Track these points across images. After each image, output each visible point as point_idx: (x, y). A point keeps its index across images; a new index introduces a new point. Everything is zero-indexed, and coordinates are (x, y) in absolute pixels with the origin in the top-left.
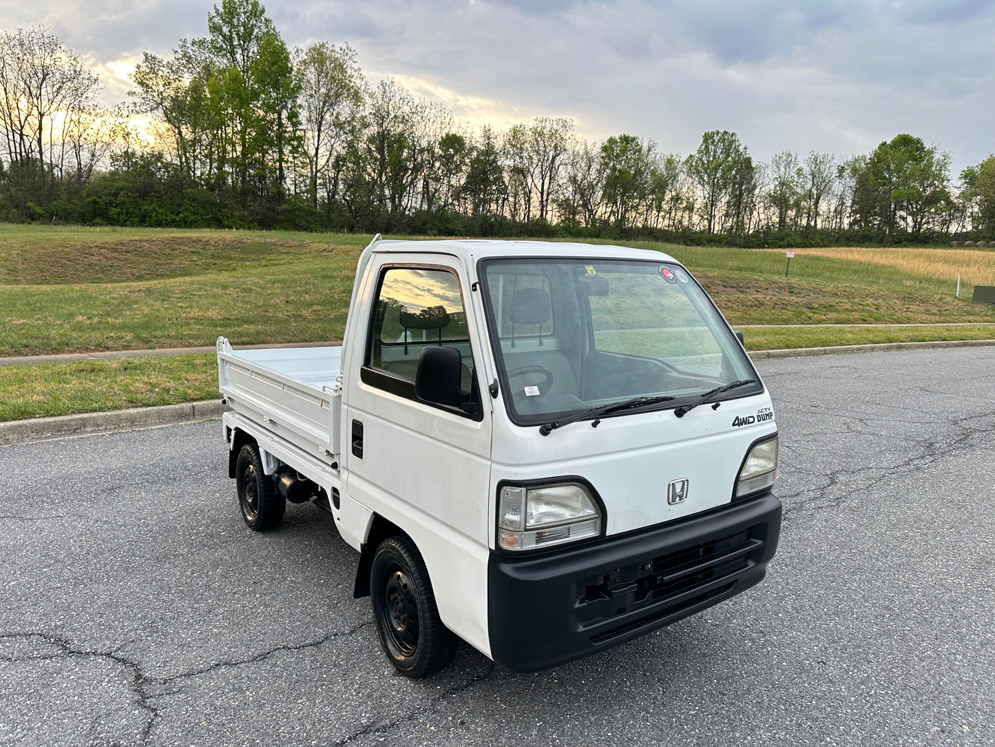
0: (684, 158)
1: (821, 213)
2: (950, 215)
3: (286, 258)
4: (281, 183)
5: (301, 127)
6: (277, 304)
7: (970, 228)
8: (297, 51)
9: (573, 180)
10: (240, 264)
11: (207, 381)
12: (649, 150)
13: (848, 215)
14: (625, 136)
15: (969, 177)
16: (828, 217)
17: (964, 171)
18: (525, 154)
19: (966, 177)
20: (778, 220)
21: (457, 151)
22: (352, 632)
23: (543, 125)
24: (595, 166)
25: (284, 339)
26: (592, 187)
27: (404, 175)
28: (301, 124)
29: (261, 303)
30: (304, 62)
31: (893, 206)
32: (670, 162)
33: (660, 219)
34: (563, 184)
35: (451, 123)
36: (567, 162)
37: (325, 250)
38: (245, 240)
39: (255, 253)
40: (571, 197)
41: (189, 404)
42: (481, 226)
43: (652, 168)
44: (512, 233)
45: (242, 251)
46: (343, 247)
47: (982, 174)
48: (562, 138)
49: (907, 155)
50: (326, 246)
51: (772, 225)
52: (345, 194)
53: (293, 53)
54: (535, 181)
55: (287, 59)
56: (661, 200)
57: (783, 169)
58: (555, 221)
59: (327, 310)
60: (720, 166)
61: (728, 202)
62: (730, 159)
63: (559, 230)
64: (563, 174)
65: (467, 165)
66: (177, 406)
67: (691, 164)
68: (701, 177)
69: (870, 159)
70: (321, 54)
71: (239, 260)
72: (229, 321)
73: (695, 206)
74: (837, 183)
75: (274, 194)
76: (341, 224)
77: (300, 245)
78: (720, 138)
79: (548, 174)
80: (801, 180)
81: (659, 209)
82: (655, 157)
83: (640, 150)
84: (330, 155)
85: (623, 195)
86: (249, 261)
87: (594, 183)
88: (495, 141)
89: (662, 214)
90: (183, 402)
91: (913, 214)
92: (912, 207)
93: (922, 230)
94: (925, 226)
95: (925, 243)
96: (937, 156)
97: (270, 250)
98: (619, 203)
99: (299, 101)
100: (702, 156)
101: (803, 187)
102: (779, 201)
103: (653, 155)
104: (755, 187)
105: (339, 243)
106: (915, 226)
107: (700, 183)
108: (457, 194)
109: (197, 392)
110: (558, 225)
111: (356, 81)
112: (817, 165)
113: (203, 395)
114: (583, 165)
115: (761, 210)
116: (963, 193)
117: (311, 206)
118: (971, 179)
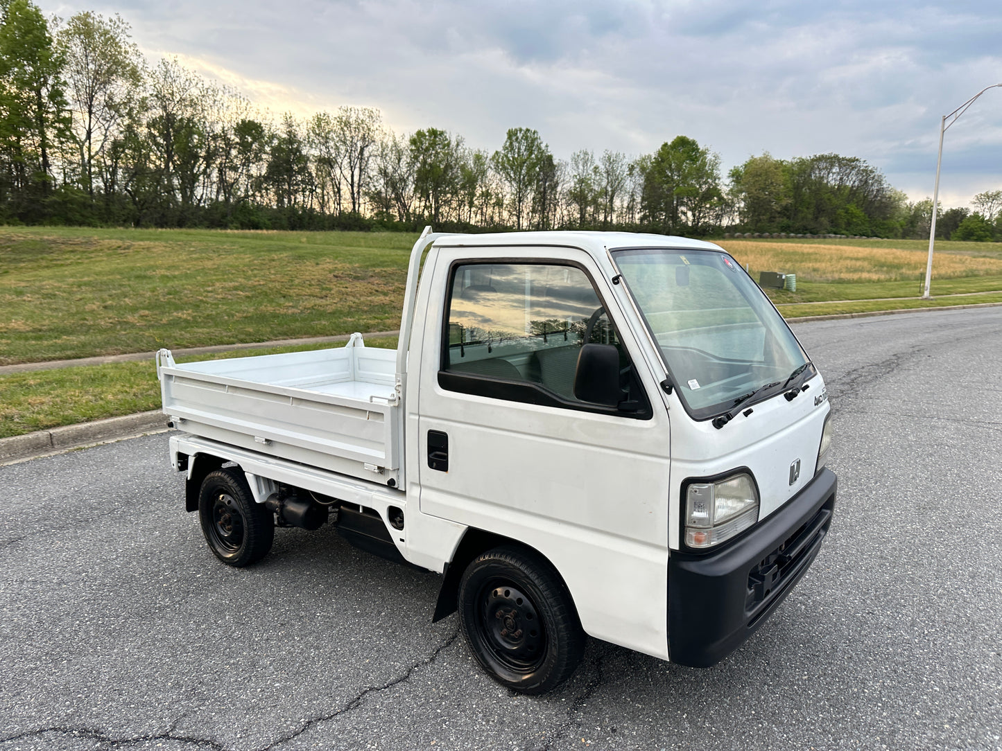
0: (491, 154)
1: (616, 209)
2: (722, 210)
3: (72, 257)
4: (45, 171)
5: (68, 108)
6: (94, 310)
7: (737, 221)
8: (55, 19)
9: (384, 173)
10: (12, 265)
11: (55, 404)
12: (458, 145)
13: (639, 211)
14: (433, 129)
15: (736, 175)
16: (622, 213)
17: (731, 170)
18: (331, 144)
19: (733, 176)
20: (579, 216)
21: (255, 140)
22: (432, 660)
23: (349, 114)
24: (405, 160)
25: (116, 350)
26: (403, 180)
27: (195, 163)
28: (67, 104)
29: (74, 310)
30: (67, 33)
31: (675, 202)
32: (478, 158)
33: (473, 215)
34: (374, 176)
35: (248, 109)
36: (376, 153)
37: (119, 247)
38: (15, 238)
39: (30, 253)
40: (383, 190)
41: (46, 433)
42: (289, 218)
43: (462, 163)
44: (324, 227)
45: (13, 251)
46: (142, 243)
47: (746, 173)
48: (369, 129)
49: (685, 155)
50: (120, 243)
51: (574, 221)
52: (127, 185)
53: (51, 21)
54: (343, 172)
55: (44, 27)
56: (472, 195)
57: (581, 167)
58: (368, 216)
59: (156, 315)
60: (524, 163)
61: (534, 199)
62: (533, 156)
63: (374, 224)
64: (373, 166)
65: (268, 154)
66: (31, 436)
67: (498, 160)
68: (508, 174)
69: (655, 158)
70: (86, 24)
71: (10, 262)
72: (40, 333)
73: (505, 201)
74: (628, 181)
75: (37, 184)
76: (124, 218)
77: (87, 242)
78: (523, 136)
79: (358, 166)
80: (598, 178)
81: (471, 204)
82: (464, 152)
83: (448, 145)
84: (105, 140)
85: (435, 190)
86: (24, 262)
87: (406, 176)
88: (297, 129)
89: (473, 209)
90: (35, 430)
91: (692, 210)
92: (691, 203)
93: (700, 224)
94: (703, 220)
95: (704, 235)
96: (709, 157)
97: (50, 248)
98: (431, 197)
99: (62, 78)
100: (508, 152)
101: (599, 185)
102: (579, 197)
103: (462, 150)
104: (557, 184)
105: (134, 238)
106: (694, 220)
107: (507, 179)
108: (258, 184)
109: (51, 418)
110: (372, 218)
111: (132, 58)
112: (610, 163)
113: (59, 420)
114: (393, 157)
115: (564, 207)
116: (731, 190)
117: (86, 198)
118: (737, 178)
